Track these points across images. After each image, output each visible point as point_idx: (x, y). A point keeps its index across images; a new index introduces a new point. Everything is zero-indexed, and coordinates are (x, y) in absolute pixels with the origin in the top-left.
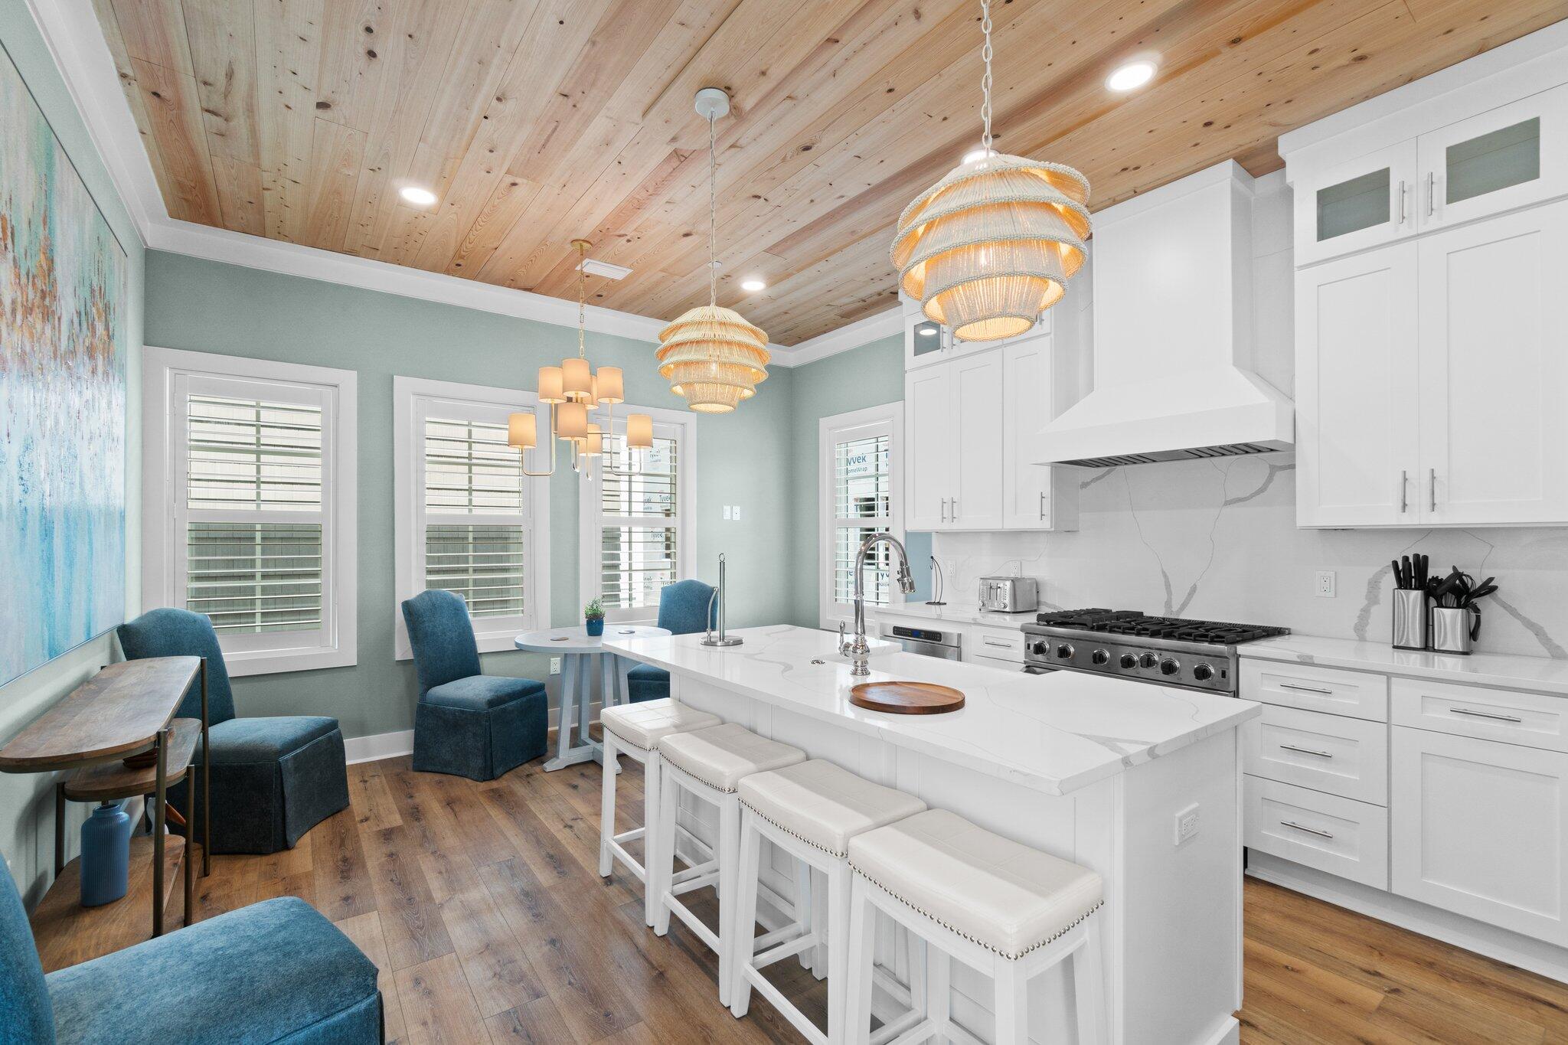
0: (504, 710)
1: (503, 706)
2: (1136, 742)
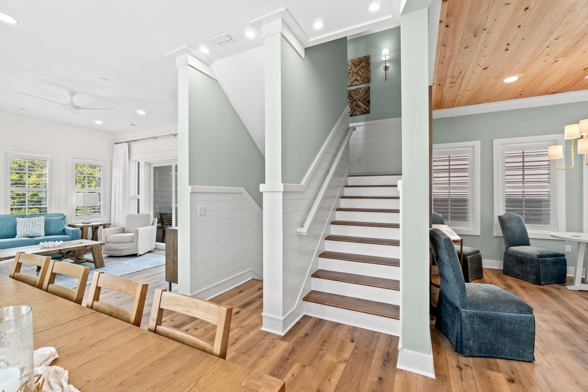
0: (545, 261)
1: (545, 259)
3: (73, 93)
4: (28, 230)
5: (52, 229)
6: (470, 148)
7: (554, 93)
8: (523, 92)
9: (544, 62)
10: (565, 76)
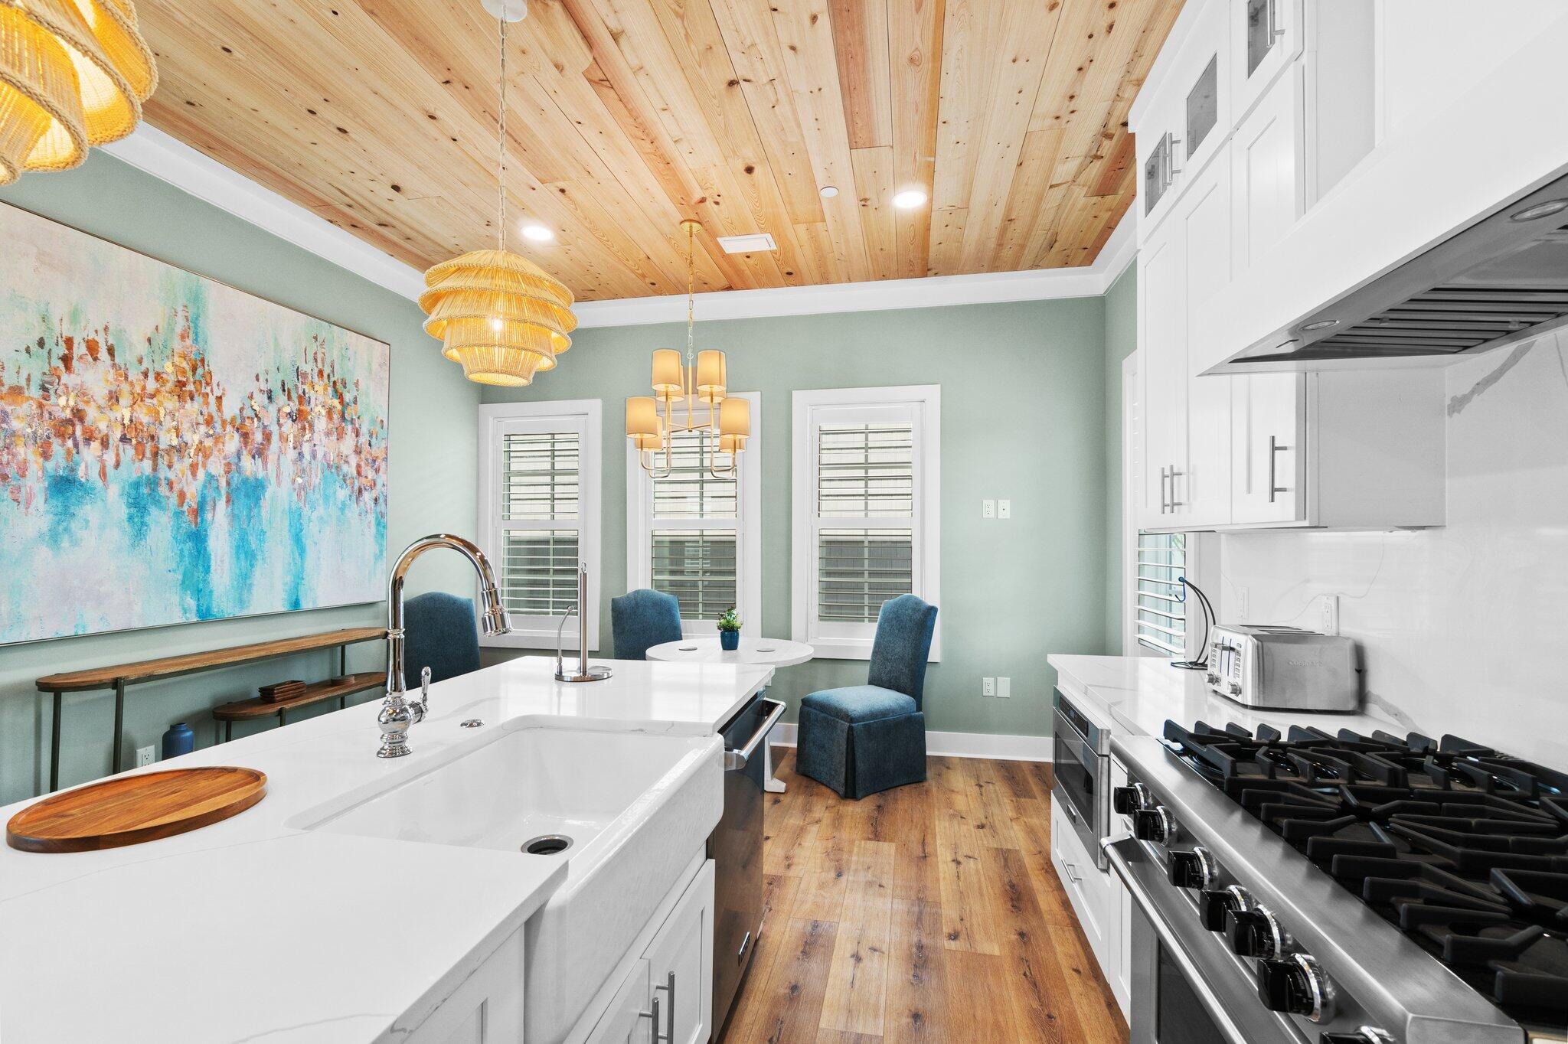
6: (584, 418)
7: (729, 288)
8: (644, 276)
9: (534, 189)
10: (669, 240)
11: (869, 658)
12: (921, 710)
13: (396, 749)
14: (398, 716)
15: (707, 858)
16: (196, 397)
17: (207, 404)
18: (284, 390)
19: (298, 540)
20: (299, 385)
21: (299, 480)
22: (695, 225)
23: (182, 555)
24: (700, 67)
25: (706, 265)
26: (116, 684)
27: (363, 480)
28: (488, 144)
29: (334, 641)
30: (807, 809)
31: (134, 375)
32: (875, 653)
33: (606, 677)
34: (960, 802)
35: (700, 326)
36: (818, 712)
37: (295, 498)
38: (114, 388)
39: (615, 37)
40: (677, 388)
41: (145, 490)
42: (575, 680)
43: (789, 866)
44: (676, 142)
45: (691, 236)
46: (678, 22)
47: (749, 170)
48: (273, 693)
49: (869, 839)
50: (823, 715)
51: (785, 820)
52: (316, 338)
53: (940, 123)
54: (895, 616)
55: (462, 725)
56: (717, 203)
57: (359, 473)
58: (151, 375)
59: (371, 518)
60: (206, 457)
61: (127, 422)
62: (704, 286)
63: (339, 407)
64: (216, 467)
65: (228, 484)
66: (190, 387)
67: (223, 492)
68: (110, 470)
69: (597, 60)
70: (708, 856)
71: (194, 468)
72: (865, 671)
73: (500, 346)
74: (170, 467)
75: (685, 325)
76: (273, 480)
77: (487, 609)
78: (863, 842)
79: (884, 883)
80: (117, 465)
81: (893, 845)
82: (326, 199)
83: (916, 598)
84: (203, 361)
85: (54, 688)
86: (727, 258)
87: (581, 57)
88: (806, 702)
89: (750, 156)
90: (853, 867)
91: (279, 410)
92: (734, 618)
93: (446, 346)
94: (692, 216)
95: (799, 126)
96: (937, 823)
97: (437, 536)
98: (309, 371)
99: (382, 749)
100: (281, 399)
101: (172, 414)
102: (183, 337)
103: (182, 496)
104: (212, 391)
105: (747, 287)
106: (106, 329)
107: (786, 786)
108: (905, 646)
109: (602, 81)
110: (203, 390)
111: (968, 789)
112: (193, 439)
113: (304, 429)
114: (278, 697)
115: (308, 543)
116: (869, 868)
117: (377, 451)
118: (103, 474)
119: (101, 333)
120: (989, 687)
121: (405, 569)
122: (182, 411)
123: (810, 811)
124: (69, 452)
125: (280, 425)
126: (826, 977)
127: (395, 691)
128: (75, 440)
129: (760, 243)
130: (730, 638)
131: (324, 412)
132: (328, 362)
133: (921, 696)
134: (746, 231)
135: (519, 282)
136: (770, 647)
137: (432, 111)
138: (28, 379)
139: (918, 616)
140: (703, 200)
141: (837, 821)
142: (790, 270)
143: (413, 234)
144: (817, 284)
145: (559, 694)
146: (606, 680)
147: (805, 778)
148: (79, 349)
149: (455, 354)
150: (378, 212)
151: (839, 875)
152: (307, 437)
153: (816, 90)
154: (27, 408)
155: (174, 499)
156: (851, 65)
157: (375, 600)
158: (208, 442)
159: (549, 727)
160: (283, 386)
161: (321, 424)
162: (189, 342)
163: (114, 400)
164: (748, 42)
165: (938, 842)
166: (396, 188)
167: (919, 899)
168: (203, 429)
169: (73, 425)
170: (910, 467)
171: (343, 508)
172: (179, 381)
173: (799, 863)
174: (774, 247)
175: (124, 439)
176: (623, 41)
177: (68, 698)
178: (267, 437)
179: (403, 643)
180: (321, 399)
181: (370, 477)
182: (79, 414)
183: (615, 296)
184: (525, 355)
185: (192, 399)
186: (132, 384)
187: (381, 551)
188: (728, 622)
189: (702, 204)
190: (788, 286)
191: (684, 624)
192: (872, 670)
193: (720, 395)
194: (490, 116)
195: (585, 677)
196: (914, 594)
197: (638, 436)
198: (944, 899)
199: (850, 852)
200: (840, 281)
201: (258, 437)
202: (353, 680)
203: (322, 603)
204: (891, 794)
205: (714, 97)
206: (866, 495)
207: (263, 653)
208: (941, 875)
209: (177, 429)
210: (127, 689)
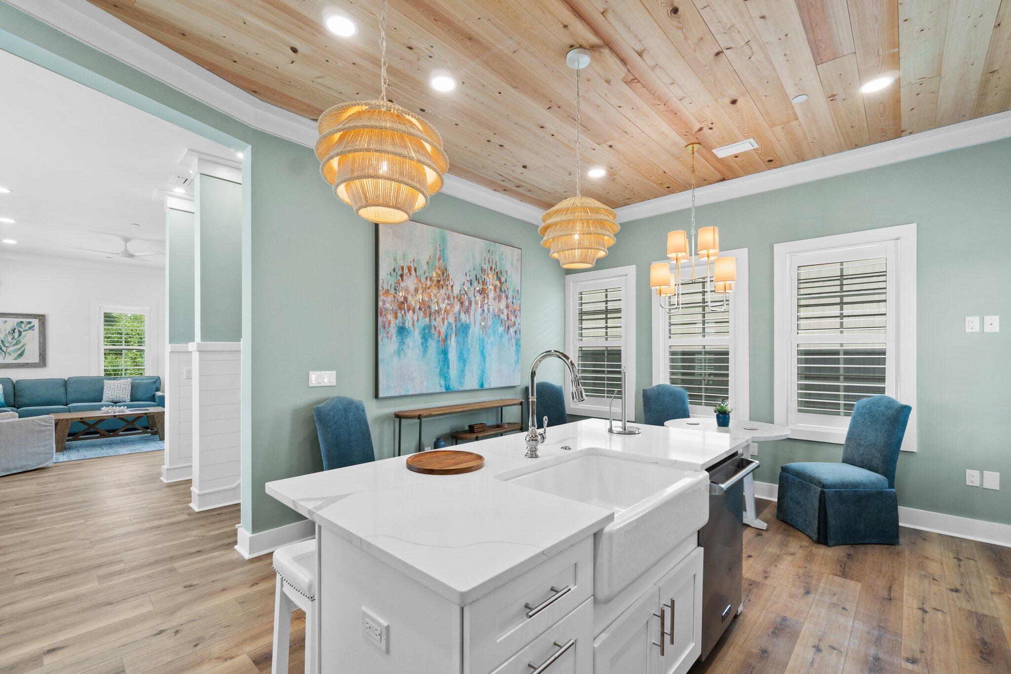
2: (314, 499)
3: (127, 240)
4: (124, 393)
5: (140, 394)
6: (625, 277)
7: (723, 180)
8: (662, 184)
9: (594, 149)
10: (678, 158)
11: (843, 442)
12: (893, 487)
13: (533, 454)
14: (534, 439)
15: (698, 545)
16: (444, 287)
17: (448, 289)
18: (476, 279)
19: (482, 353)
20: (482, 275)
21: (483, 323)
22: (696, 146)
23: (439, 361)
24: (695, 51)
25: (704, 167)
26: (419, 417)
27: (510, 322)
28: (570, 132)
29: (498, 405)
30: (783, 545)
31: (423, 280)
32: (849, 439)
33: (637, 433)
34: (934, 568)
35: (700, 209)
36: (795, 477)
37: (481, 331)
38: (416, 286)
39: (640, 54)
40: (683, 254)
41: (427, 331)
42: (619, 433)
43: (766, 578)
44: (680, 100)
45: (693, 154)
46: (680, 32)
47: (734, 102)
48: (474, 428)
49: (837, 575)
50: (799, 480)
51: (765, 548)
52: (489, 251)
53: (901, 22)
54: (867, 411)
55: (561, 448)
56: (711, 129)
57: (508, 319)
58: (428, 279)
59: (513, 341)
60: (448, 314)
61: (421, 301)
62: (705, 182)
63: (499, 285)
64: (451, 319)
65: (456, 326)
66: (442, 282)
67: (454, 331)
68: (416, 323)
69: (630, 70)
70: (699, 545)
71: (443, 319)
72: (840, 452)
73: (578, 249)
74: (435, 320)
75: (690, 209)
76: (473, 324)
77: (574, 388)
78: (831, 576)
79: (847, 607)
80: (418, 321)
81: (859, 585)
82: (493, 180)
83: (889, 398)
84: (446, 269)
85: (399, 416)
86: (722, 161)
87: (620, 71)
88: (784, 469)
89: (733, 93)
90: (820, 590)
91: (475, 289)
92: (726, 406)
93: (552, 252)
94: (694, 141)
95: (771, 64)
96: (906, 578)
97: (550, 351)
98: (486, 268)
99: (527, 453)
100: (475, 283)
101: (435, 296)
102: (439, 260)
103: (439, 333)
104: (449, 283)
105: (736, 176)
106: (414, 260)
107: (767, 526)
108: (877, 436)
109: (633, 80)
110: (447, 283)
111: (944, 559)
112: (443, 306)
113: (484, 297)
114: (476, 430)
115: (486, 354)
116: (834, 594)
117: (516, 306)
118: (413, 324)
119: (412, 262)
120: (973, 477)
121: (537, 367)
122: (439, 294)
123: (786, 545)
124: (403, 316)
125: (475, 297)
126: (790, 653)
127: (533, 426)
128: (405, 310)
129: (746, 146)
130: (723, 419)
131: (493, 288)
132: (494, 262)
133: (893, 477)
134: (734, 140)
135: (588, 212)
136: (754, 427)
137: (542, 124)
138: (391, 286)
139: (890, 413)
140: (701, 129)
141: (810, 558)
142: (770, 158)
143: (531, 188)
144: (794, 163)
145: (611, 438)
146: (637, 435)
147: (784, 523)
148: (406, 271)
149: (556, 255)
150: (516, 181)
151: (808, 592)
152: (486, 302)
153: (783, 37)
154: (390, 298)
155: (436, 335)
156: (812, 11)
157: (515, 385)
158: (448, 308)
159: (605, 456)
160: (476, 277)
161: (492, 295)
162: (441, 261)
163: (416, 292)
164: (728, 26)
165: (905, 591)
166: (525, 167)
167: (879, 626)
168: (446, 301)
169: (404, 304)
170: (885, 293)
171: (501, 337)
172: (438, 280)
173: (774, 578)
174: (756, 146)
175: (420, 309)
176: (645, 55)
177: (404, 421)
178: (470, 303)
179: (535, 403)
180: (491, 281)
181: (513, 320)
182: (406, 299)
183: (644, 199)
184: (591, 252)
185: (442, 288)
186: (422, 284)
187: (518, 359)
188: (722, 407)
189: (700, 132)
190: (769, 169)
191: (691, 407)
192: (845, 451)
193: (714, 255)
194: (571, 119)
195: (625, 432)
196: (887, 394)
197: (658, 288)
198: (905, 631)
199: (819, 580)
200: (815, 157)
201: (467, 303)
202: (506, 426)
203: (493, 386)
204: (862, 549)
205: (706, 66)
206: (842, 316)
207: (470, 408)
208: (905, 616)
209: (437, 302)
210: (423, 420)
